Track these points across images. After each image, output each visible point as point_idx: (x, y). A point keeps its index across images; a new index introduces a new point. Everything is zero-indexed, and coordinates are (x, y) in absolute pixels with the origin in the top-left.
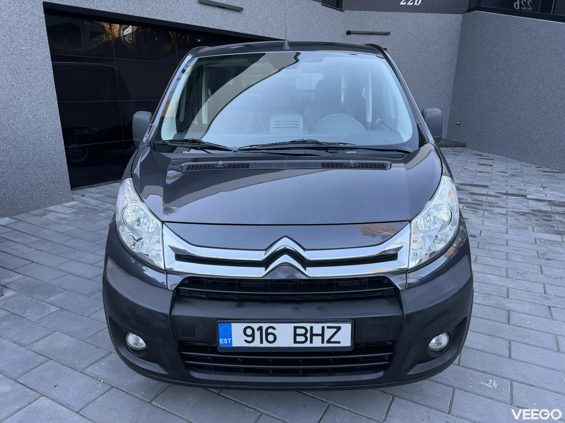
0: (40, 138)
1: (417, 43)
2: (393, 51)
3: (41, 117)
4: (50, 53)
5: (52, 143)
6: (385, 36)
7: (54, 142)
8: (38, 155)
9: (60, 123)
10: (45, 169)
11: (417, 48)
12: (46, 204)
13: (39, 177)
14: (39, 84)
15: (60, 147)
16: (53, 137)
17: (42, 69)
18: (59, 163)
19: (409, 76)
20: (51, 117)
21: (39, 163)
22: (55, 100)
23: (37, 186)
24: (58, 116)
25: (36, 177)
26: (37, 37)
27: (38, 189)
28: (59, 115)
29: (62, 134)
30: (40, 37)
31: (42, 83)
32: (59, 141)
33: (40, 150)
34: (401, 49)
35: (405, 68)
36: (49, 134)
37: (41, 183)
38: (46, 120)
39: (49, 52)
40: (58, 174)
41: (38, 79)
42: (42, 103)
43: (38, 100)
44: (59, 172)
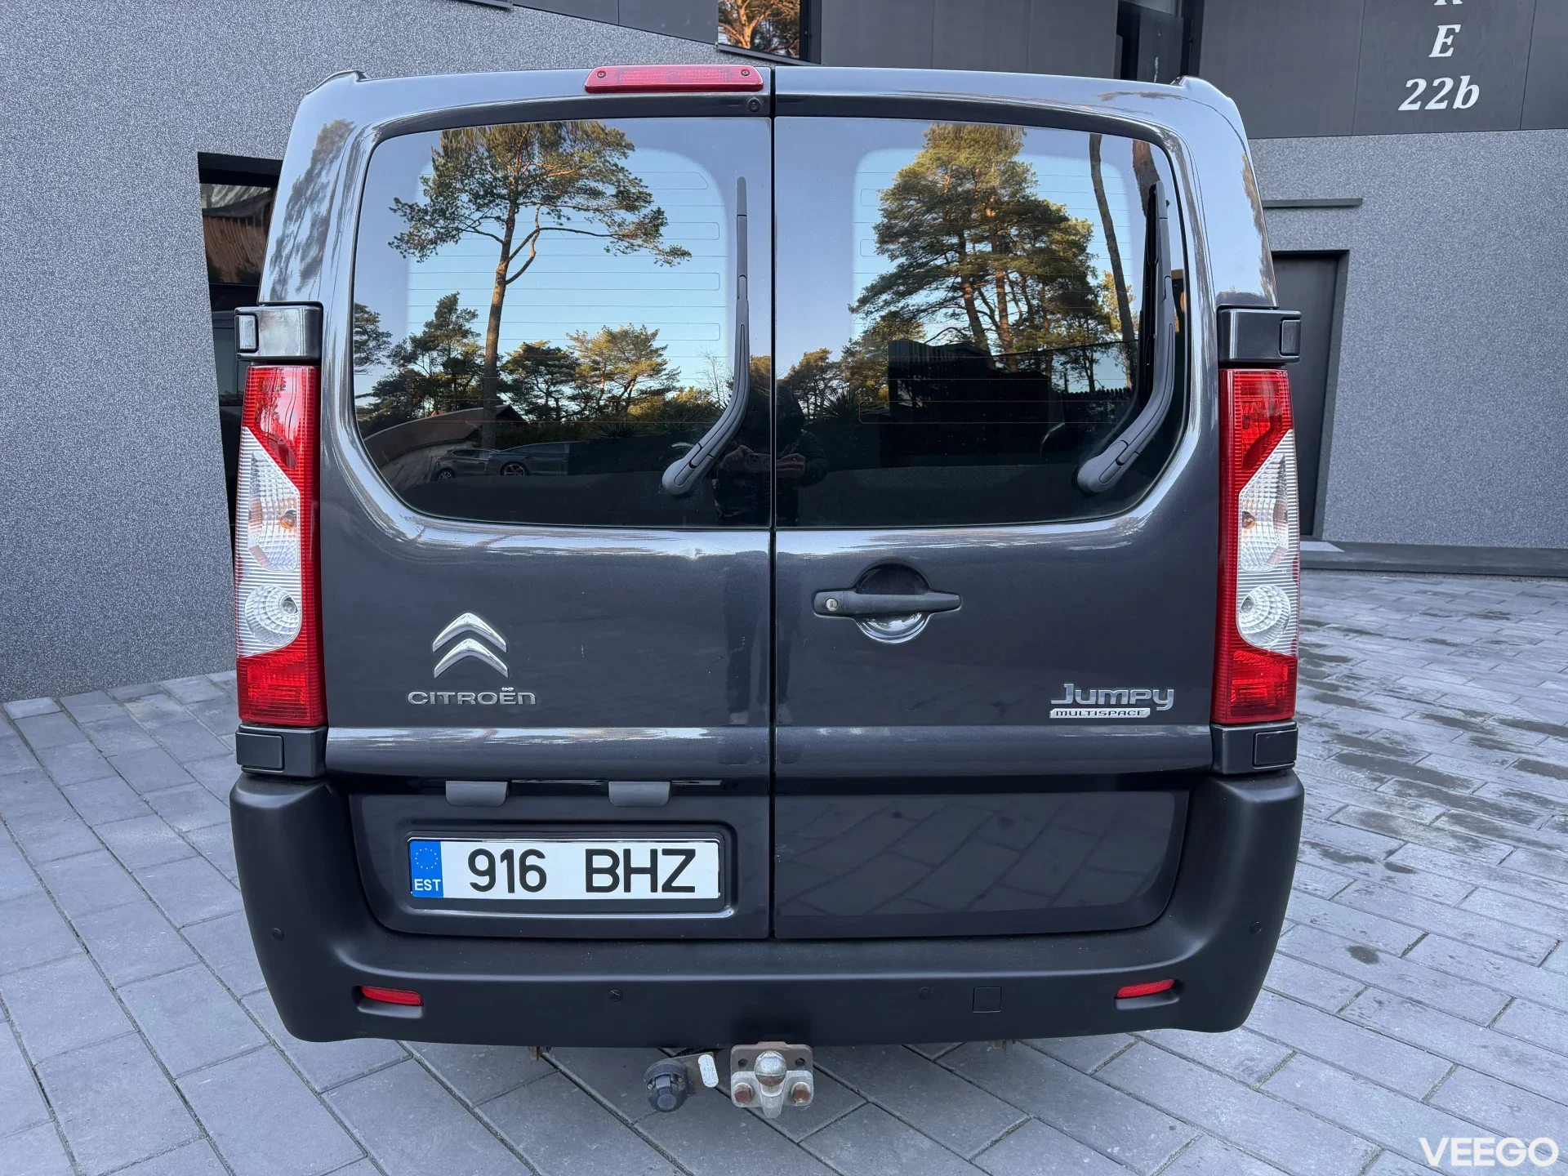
0: (163, 495)
1: (1464, 229)
2: (1375, 256)
3: (169, 443)
4: (207, 281)
5: (195, 510)
6: (1342, 213)
7: (199, 507)
8: (151, 540)
9: (222, 460)
10: (170, 579)
11: (1464, 244)
12: (163, 671)
13: (150, 599)
14: (171, 357)
15: (218, 523)
16: (199, 495)
17: (184, 321)
18: (209, 565)
19: (1436, 336)
20: (197, 444)
21: (154, 560)
22: (212, 399)
23: (143, 621)
24: (218, 442)
25: (143, 597)
26: (174, 241)
27: (144, 629)
28: (220, 439)
29: (225, 487)
30: (184, 240)
31: (181, 355)
32: (215, 506)
33: (160, 526)
34: (1402, 251)
35: (1418, 310)
36: (187, 486)
37: (155, 615)
38: (182, 450)
39: (206, 279)
40: (206, 593)
41: (169, 344)
42: (173, 407)
43: (164, 398)
44: (208, 589)
